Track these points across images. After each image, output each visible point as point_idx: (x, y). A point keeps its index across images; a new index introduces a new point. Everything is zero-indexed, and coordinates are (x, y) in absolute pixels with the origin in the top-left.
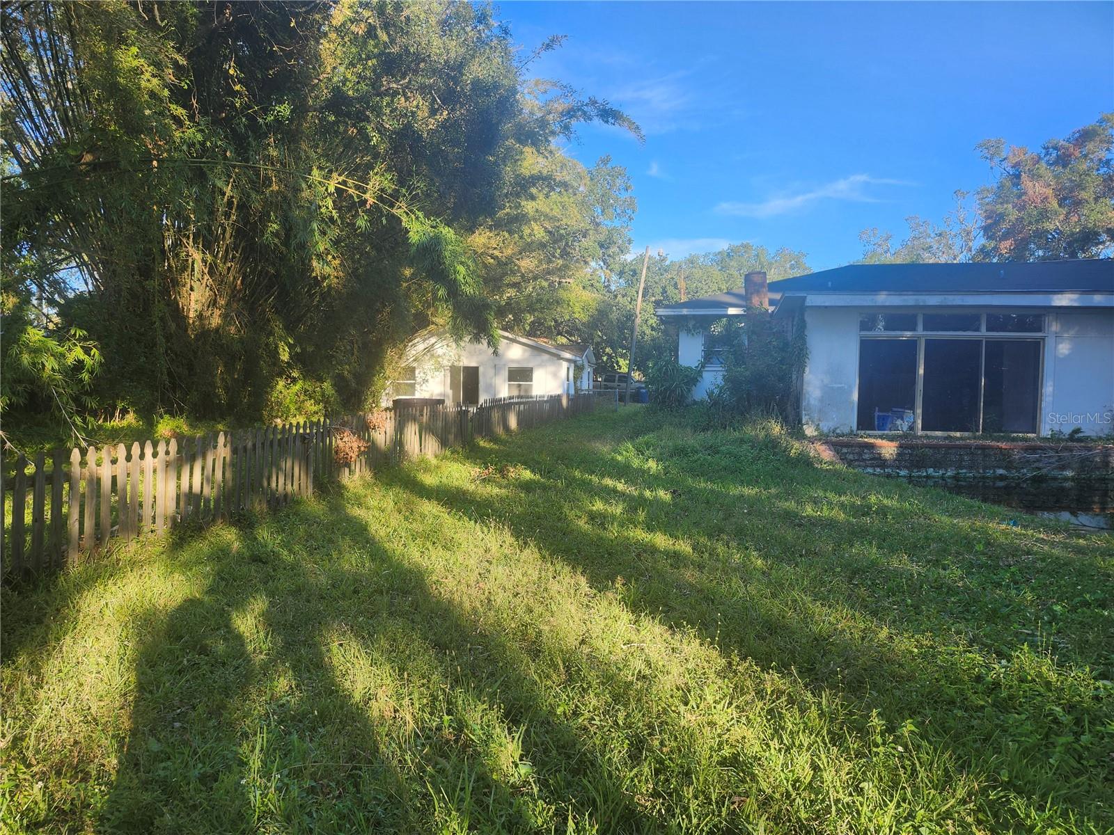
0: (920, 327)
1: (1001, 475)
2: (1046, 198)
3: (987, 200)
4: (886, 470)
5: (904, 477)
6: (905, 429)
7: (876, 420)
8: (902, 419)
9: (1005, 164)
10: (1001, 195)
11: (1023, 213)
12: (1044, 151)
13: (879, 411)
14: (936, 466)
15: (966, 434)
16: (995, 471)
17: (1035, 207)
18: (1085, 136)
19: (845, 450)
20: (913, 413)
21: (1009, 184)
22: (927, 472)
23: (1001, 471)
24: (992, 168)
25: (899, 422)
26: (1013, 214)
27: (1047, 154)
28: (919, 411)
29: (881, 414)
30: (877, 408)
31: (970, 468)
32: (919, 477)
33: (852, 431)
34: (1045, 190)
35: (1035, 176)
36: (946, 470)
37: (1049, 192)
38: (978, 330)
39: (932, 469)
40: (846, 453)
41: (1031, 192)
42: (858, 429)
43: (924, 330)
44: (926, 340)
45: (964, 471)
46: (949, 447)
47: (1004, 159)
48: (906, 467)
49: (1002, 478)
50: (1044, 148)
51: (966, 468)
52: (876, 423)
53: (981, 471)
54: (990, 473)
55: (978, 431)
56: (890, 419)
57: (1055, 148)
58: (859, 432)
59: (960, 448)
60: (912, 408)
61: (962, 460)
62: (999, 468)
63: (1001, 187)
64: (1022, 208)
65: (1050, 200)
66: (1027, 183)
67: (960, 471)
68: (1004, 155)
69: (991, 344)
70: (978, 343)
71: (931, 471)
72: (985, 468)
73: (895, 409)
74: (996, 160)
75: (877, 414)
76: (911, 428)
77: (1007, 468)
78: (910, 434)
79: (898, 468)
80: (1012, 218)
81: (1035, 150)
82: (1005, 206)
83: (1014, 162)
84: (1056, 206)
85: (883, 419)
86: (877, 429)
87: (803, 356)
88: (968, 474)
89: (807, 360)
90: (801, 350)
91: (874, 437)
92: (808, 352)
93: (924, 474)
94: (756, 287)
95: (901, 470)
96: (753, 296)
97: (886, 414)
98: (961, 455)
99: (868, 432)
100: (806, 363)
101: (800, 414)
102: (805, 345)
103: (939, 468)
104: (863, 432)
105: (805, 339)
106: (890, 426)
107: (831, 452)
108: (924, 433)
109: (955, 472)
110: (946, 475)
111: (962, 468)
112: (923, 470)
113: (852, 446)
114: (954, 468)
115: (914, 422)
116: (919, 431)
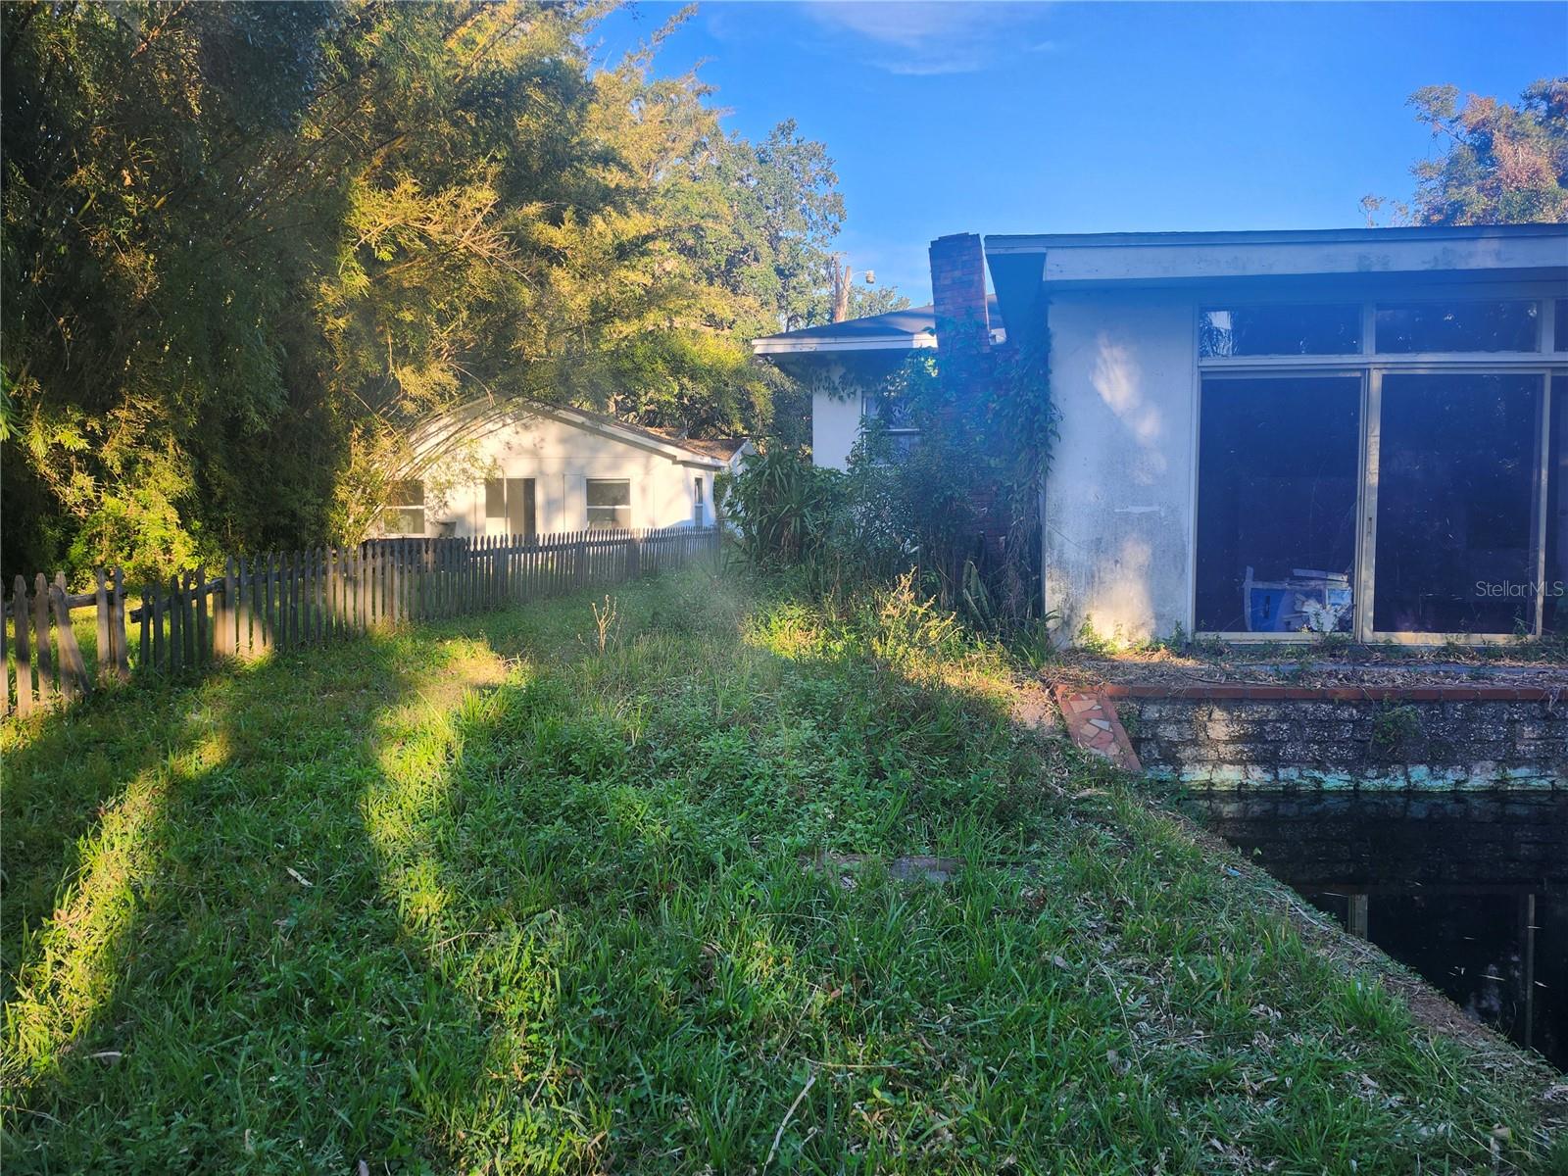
0: (1369, 343)
2: (1537, 172)
3: (1433, 184)
4: (1282, 774)
5: (1339, 793)
6: (1328, 628)
7: (1247, 602)
8: (1319, 597)
9: (1458, 127)
10: (1454, 173)
11: (1496, 199)
12: (1524, 103)
13: (1256, 578)
14: (1438, 756)
15: (1500, 639)
17: (1517, 188)
19: (1152, 712)
20: (1351, 582)
21: (1469, 156)
22: (1407, 777)
24: (1435, 135)
25: (1311, 607)
26: (1478, 204)
27: (1530, 106)
28: (1367, 575)
29: (1260, 585)
30: (1250, 570)
31: (1543, 762)
32: (1385, 793)
33: (1181, 634)
34: (1533, 158)
35: (1513, 137)
36: (1468, 770)
37: (1542, 162)
38: (1529, 343)
39: (1423, 769)
40: (1157, 722)
41: (1509, 163)
42: (1198, 628)
43: (1379, 350)
44: (1386, 378)
45: (1523, 771)
46: (1476, 700)
47: (1457, 119)
48: (1340, 762)
50: (1525, 98)
51: (1528, 763)
52: (1248, 610)
55: (1530, 629)
56: (1285, 600)
57: (1546, 97)
58: (1201, 636)
59: (1512, 702)
60: (1345, 563)
61: (1511, 739)
63: (1454, 161)
64: (1493, 191)
65: (1544, 175)
66: (1502, 148)
67: (1512, 773)
68: (1455, 113)
70: (1533, 382)
71: (1419, 773)
73: (1298, 572)
74: (1443, 123)
75: (1249, 584)
76: (1345, 624)
78: (1343, 644)
79: (1320, 765)
80: (1477, 209)
81: (1509, 103)
82: (1465, 189)
83: (1474, 121)
84: (1556, 184)
85: (1268, 601)
86: (1248, 623)
87: (1043, 429)
88: (1535, 783)
89: (1053, 439)
90: (1036, 410)
91: (1241, 650)
92: (1055, 417)
93: (1401, 783)
94: (957, 274)
95: (1326, 771)
96: (948, 294)
97: (1276, 586)
98: (1512, 722)
99: (1225, 636)
100: (1050, 447)
101: (1039, 587)
102: (1046, 399)
103: (1447, 764)
104: (1211, 636)
105: (1047, 382)
106: (1286, 617)
107: (1105, 725)
108: (1382, 636)
109: (1494, 776)
110: (1469, 787)
111: (1516, 761)
112: (1397, 771)
113: (1174, 700)
114: (1490, 764)
115: (1353, 607)
116: (1368, 634)
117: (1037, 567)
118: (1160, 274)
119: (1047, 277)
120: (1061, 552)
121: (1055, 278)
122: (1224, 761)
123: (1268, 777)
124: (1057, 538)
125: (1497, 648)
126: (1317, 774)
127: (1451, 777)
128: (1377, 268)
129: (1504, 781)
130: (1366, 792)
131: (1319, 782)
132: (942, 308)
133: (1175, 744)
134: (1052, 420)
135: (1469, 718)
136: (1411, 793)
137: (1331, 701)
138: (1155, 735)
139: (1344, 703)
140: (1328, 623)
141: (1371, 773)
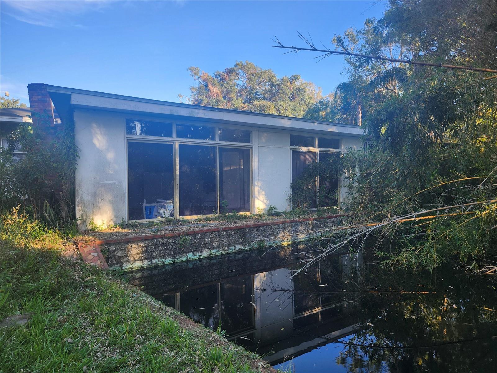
0: (175, 134)
1: (239, 249)
2: (218, 94)
3: (195, 93)
4: (153, 261)
5: (170, 264)
6: (167, 216)
7: (144, 210)
8: (165, 208)
9: (200, 79)
10: (199, 91)
11: (209, 100)
12: (215, 76)
13: (147, 203)
14: (194, 250)
15: (210, 216)
16: (235, 248)
17: (214, 98)
18: (230, 71)
19: (112, 248)
20: (173, 202)
21: (203, 88)
22: (187, 256)
23: (239, 247)
24: (195, 80)
25: (162, 210)
26: (206, 101)
28: (177, 200)
29: (148, 205)
30: (145, 201)
31: (219, 247)
32: (182, 262)
33: (124, 221)
34: (217, 91)
35: (213, 85)
36: (202, 252)
37: (219, 92)
39: (191, 254)
40: (114, 251)
41: (212, 91)
42: (129, 219)
43: (177, 137)
44: (179, 145)
45: (215, 250)
46: (203, 233)
47: (200, 77)
48: (170, 255)
49: (240, 252)
50: (215, 75)
51: (216, 248)
52: (145, 213)
53: (226, 249)
54: (232, 250)
55: (216, 213)
56: (155, 209)
57: (220, 76)
58: (130, 222)
59: (211, 232)
60: (171, 197)
61: (212, 242)
62: (238, 243)
63: (200, 88)
64: (209, 98)
65: (220, 96)
66: (210, 87)
67: (212, 251)
68: (200, 75)
69: (223, 150)
70: (214, 149)
71: (190, 255)
72: (229, 245)
73: (158, 200)
74: (197, 77)
75: (145, 205)
76: (172, 215)
77: (243, 243)
78: (171, 220)
79: (164, 257)
80: (205, 102)
81: (212, 75)
82: (202, 96)
83: (204, 78)
84: (222, 98)
85: (150, 209)
86: (145, 217)
87: (73, 154)
88: (217, 253)
89: (77, 158)
90: (70, 148)
91: (143, 225)
92: (78, 151)
93: (186, 259)
94: (40, 97)
95: (166, 258)
96: (36, 104)
97: (152, 205)
98: (212, 238)
99: (138, 221)
100: (76, 161)
101: (74, 209)
102: (74, 145)
103: (197, 251)
104: (134, 221)
105: (74, 139)
106: (156, 214)
107: (96, 254)
108: (181, 217)
109: (208, 253)
110: (202, 257)
111: (213, 248)
112: (184, 255)
113: (120, 243)
114: (207, 250)
115: (174, 210)
116: (178, 217)
117: (73, 202)
118: (112, 107)
119: (72, 102)
120: (82, 197)
121: (75, 103)
122: (136, 260)
123: (150, 263)
124: (80, 192)
125: (209, 218)
126: (163, 260)
127: (198, 254)
128: (175, 114)
129: (211, 254)
130: (177, 263)
131: (164, 262)
132: (34, 109)
133: (120, 257)
134: (76, 151)
135: (202, 238)
136: (188, 261)
137: (167, 238)
138: (114, 256)
139: (170, 238)
140: (167, 215)
141: (178, 257)
